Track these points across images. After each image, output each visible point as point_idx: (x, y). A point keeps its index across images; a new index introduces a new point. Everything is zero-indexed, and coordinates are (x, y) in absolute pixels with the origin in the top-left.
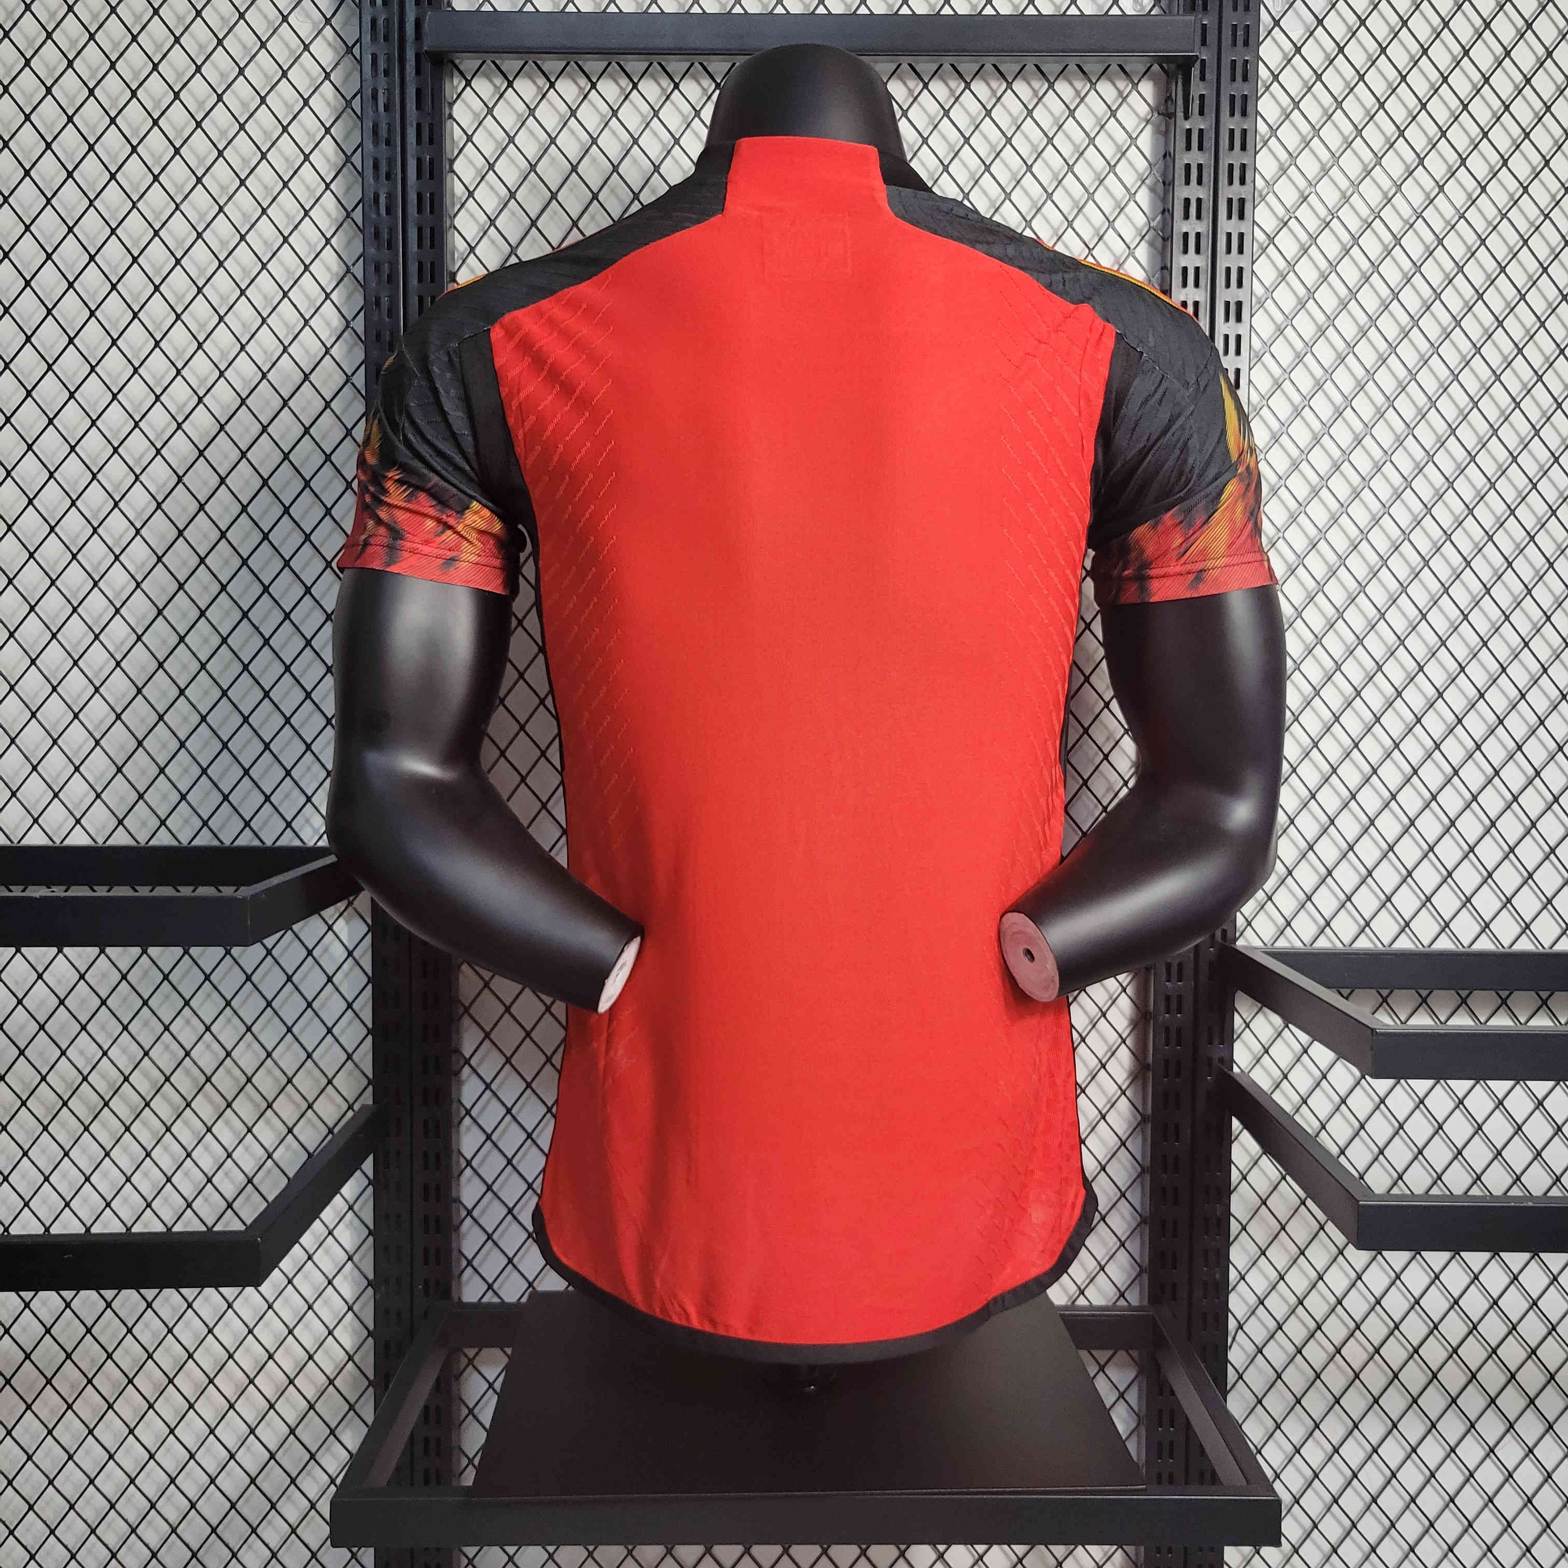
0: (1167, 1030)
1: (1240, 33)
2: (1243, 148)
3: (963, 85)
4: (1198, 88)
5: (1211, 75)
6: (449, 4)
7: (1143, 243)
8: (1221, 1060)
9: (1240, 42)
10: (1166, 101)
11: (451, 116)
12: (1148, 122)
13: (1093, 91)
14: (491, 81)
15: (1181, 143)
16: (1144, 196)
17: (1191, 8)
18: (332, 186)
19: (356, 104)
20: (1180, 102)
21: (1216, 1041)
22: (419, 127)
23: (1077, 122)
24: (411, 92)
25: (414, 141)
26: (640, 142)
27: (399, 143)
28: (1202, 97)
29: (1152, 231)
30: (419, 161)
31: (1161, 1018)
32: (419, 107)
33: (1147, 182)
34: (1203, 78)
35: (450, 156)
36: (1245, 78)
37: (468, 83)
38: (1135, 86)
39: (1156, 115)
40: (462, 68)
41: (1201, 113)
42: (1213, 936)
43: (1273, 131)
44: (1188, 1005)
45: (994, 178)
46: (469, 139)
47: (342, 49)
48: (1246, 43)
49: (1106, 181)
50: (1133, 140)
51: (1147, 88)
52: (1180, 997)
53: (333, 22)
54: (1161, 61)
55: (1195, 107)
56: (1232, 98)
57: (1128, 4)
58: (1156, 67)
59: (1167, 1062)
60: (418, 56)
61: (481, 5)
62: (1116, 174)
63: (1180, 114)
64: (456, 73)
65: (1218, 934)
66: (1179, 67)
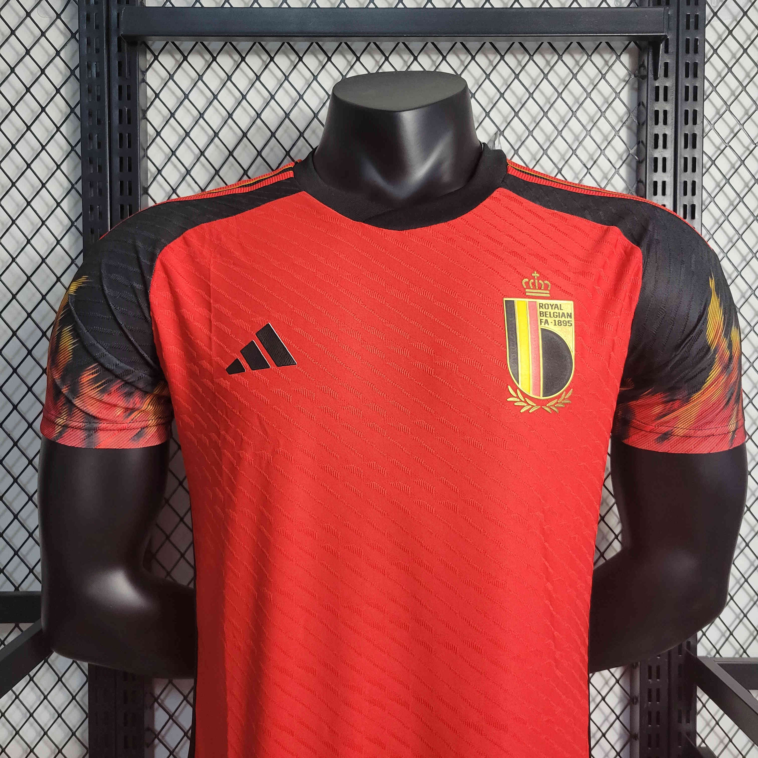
0: (650, 714)
1: (692, 20)
2: (695, 99)
3: (499, 57)
4: (663, 58)
5: (672, 49)
6: (142, 3)
7: (624, 165)
8: (688, 734)
9: (692, 26)
10: (640, 67)
11: (144, 81)
12: (627, 82)
13: (589, 61)
14: (173, 57)
15: (652, 96)
16: (624, 133)
17: (658, 3)
18: (61, 129)
19: (77, 72)
20: (651, 68)
21: (684, 720)
22: (120, 88)
23: (579, 82)
24: (115, 64)
25: (117, 98)
26: (276, 97)
27: (107, 99)
28: (666, 64)
29: (631, 157)
30: (121, 112)
31: (645, 706)
32: (120, 74)
33: (627, 123)
34: (666, 51)
35: (144, 108)
36: (696, 51)
37: (156, 58)
38: (618, 57)
39: (633, 76)
40: (152, 48)
41: (666, 75)
42: (680, 646)
43: (714, 88)
44: (664, 694)
45: (521, 121)
46: (157, 96)
47: (69, 35)
48: (696, 27)
49: (598, 124)
50: (618, 94)
51: (625, 58)
52: (658, 691)
53: (62, 16)
54: (636, 40)
55: (661, 72)
56: (687, 65)
57: (612, 1)
58: (632, 44)
59: (650, 736)
60: (119, 39)
61: (165, 4)
62: (606, 118)
63: (651, 76)
64: (148, 51)
65: (685, 644)
66: (650, 43)
